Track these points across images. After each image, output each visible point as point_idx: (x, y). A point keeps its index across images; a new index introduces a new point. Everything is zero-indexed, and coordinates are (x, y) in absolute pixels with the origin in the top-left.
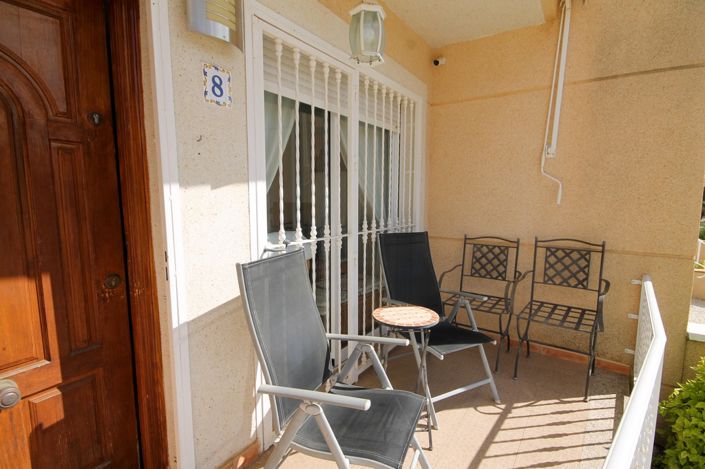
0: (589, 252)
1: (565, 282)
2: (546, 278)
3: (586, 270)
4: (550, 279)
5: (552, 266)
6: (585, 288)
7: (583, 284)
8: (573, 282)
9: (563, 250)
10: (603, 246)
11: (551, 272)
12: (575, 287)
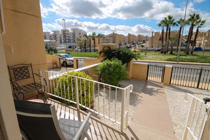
0: (27, 67)
1: (23, 78)
2: (16, 79)
3: (28, 72)
4: (18, 79)
5: (17, 75)
6: (29, 78)
7: (28, 77)
8: (25, 77)
9: (19, 68)
10: (31, 64)
11: (17, 77)
12: (26, 78)
